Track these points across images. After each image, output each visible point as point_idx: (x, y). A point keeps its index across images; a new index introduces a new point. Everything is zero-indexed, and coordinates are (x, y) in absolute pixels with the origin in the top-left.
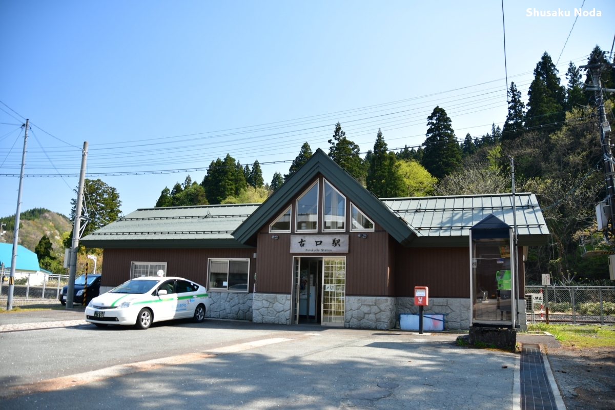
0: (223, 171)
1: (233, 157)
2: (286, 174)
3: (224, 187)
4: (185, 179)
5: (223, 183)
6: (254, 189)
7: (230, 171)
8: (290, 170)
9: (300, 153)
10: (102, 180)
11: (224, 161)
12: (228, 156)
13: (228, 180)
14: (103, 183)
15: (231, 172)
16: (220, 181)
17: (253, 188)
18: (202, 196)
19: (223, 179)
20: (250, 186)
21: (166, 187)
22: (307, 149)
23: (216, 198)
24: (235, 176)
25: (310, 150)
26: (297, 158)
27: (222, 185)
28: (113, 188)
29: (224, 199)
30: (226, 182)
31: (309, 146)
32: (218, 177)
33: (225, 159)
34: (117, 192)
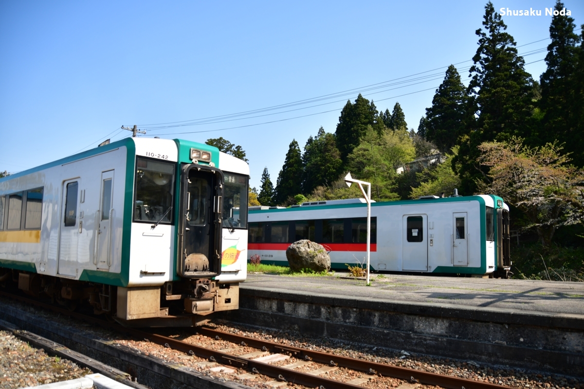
0: (355, 115)
1: (366, 98)
2: (429, 107)
3: (356, 131)
4: (318, 131)
5: (355, 128)
6: (392, 132)
7: (362, 113)
8: (433, 102)
9: (444, 79)
10: (224, 138)
11: (355, 103)
12: (360, 96)
13: (361, 124)
14: (225, 142)
15: (364, 114)
16: (352, 126)
17: (390, 130)
18: (332, 145)
19: (356, 123)
20: (387, 128)
21: (294, 140)
22: (453, 73)
23: (348, 146)
24: (368, 119)
25: (457, 73)
26: (441, 86)
27: (354, 130)
28: (239, 146)
29: (358, 145)
30: (359, 126)
31: (456, 69)
32: (349, 121)
33: (356, 101)
34: (243, 150)
